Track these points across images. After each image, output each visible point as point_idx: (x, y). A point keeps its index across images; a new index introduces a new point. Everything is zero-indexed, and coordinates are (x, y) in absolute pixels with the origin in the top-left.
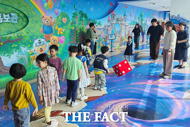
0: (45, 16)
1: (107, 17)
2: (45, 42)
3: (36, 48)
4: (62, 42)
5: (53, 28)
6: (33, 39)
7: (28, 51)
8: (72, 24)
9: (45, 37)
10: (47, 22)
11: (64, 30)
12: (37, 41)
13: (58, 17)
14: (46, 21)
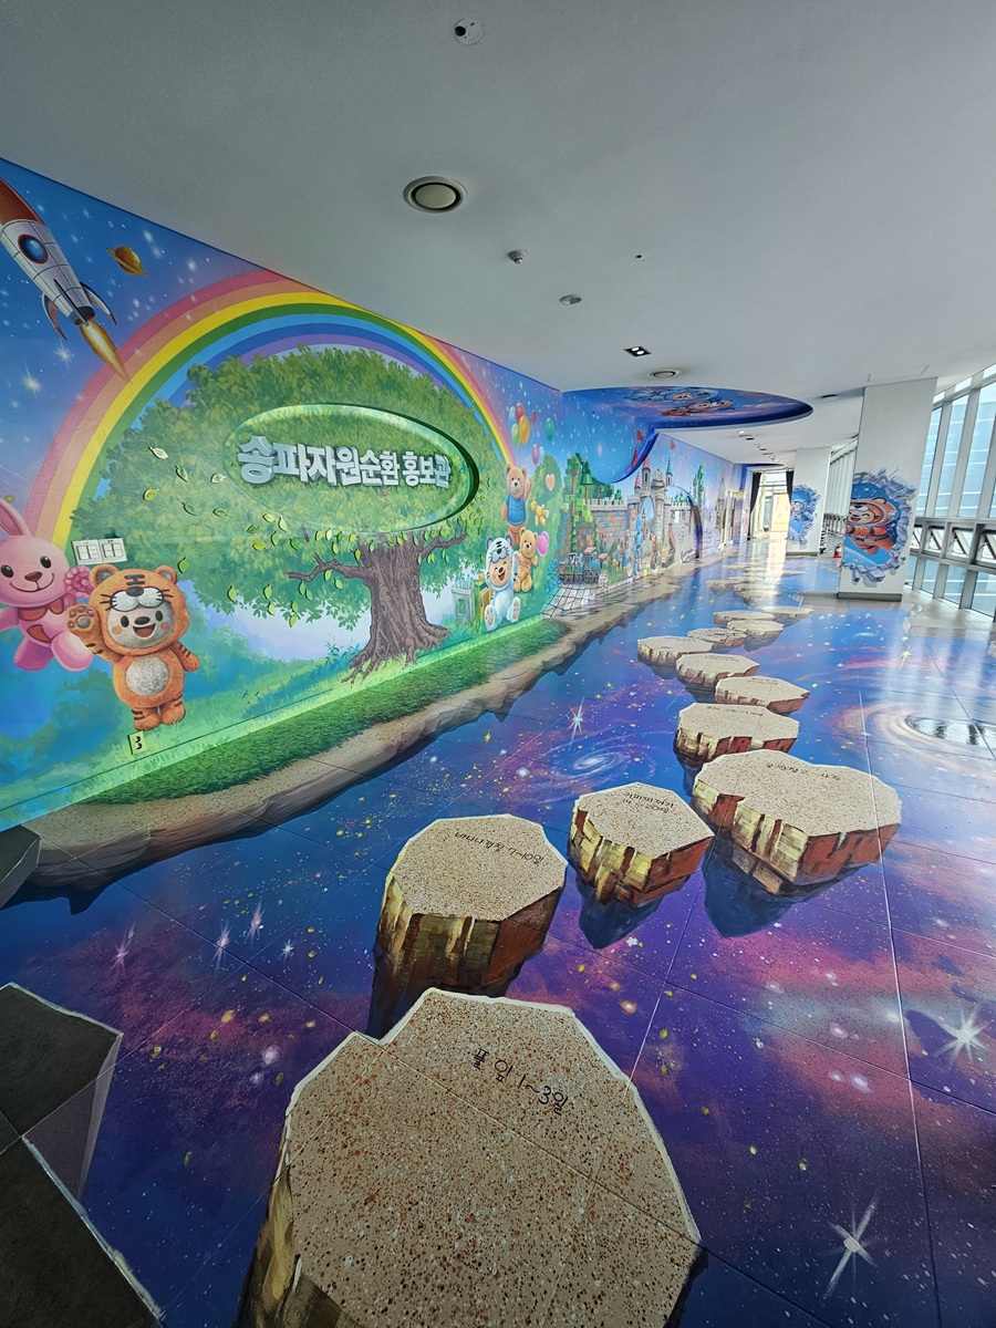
0: (513, 468)
1: (634, 475)
2: (510, 549)
3: (493, 567)
4: (543, 552)
5: (526, 504)
6: (485, 536)
7: (476, 577)
8: (564, 494)
9: (510, 534)
10: (516, 484)
11: (547, 513)
12: (493, 546)
13: (538, 471)
14: (513, 482)
